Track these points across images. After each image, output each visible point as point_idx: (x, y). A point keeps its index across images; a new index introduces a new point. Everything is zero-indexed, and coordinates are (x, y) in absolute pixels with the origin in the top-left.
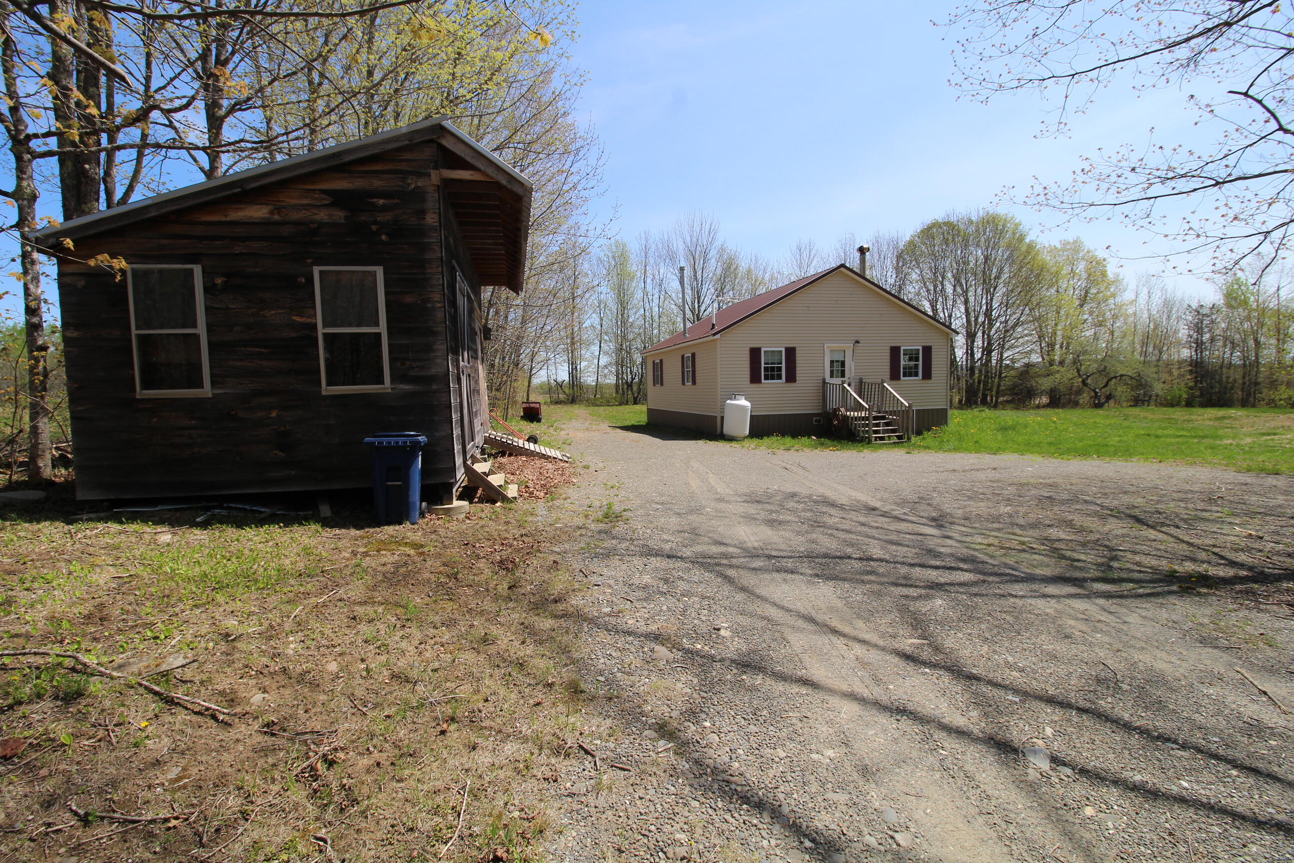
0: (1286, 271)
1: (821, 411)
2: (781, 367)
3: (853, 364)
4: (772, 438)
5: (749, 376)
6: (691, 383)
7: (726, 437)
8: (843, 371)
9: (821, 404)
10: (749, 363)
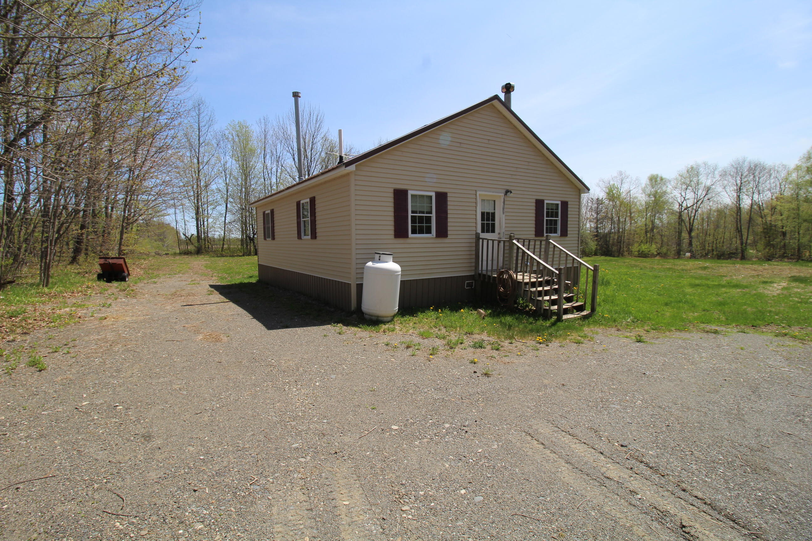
0: (633, 182)
1: (473, 273)
2: (431, 217)
3: (503, 217)
4: (429, 314)
5: (392, 228)
6: (310, 237)
7: (366, 316)
8: (493, 225)
9: (474, 264)
10: (392, 209)
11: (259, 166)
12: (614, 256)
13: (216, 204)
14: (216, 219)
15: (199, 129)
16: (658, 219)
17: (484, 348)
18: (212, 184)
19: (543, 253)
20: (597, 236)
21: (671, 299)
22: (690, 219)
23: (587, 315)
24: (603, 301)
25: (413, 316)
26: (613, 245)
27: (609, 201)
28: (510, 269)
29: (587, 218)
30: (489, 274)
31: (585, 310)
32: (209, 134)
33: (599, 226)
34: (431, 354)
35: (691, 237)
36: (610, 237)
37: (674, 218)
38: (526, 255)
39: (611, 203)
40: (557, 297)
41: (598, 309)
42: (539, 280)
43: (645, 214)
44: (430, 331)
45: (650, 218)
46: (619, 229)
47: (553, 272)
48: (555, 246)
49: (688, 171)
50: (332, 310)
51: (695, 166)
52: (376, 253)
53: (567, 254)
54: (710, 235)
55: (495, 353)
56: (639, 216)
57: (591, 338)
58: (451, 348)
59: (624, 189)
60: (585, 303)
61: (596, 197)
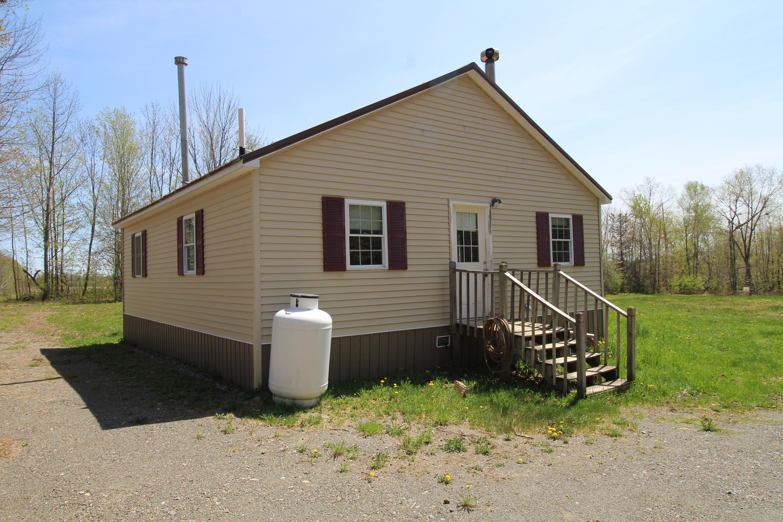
0: (665, 192)
1: (447, 324)
2: (380, 238)
3: (490, 238)
4: (379, 391)
5: (320, 256)
6: (195, 272)
7: (276, 399)
8: (476, 251)
9: (448, 310)
10: (320, 227)
11: (144, 170)
12: (647, 293)
13: (77, 225)
14: (75, 247)
15: (54, 119)
16: (701, 242)
17: (465, 450)
18: (72, 196)
19: (550, 291)
20: (622, 265)
21: (739, 356)
22: (744, 241)
23: (622, 386)
24: (643, 361)
25: (353, 395)
26: (645, 277)
27: (636, 218)
28: (502, 317)
29: (608, 241)
30: (472, 324)
31: (618, 378)
32: (69, 125)
33: (624, 251)
34: (373, 468)
35: (748, 265)
36: (640, 267)
37: (724, 240)
38: (526, 294)
39: (638, 220)
40: (575, 359)
41: (639, 375)
42: (547, 332)
43: (684, 235)
44: (378, 422)
45: (692, 240)
46: (651, 255)
47: (567, 320)
48: (567, 280)
49: (736, 177)
50: (224, 388)
51: (745, 171)
52: (291, 296)
53: (586, 292)
54: (773, 262)
55: (481, 461)
56: (677, 238)
57: (633, 426)
58: (410, 453)
59: (654, 202)
60: (618, 368)
61: (617, 213)
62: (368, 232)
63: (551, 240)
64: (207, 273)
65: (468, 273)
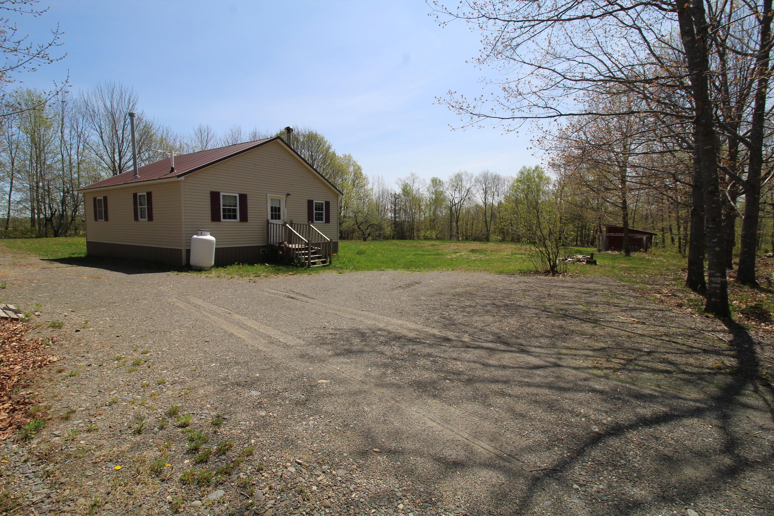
0: (422, 182)
1: (265, 244)
2: (236, 209)
3: (286, 210)
4: (234, 267)
5: (210, 215)
6: (146, 219)
7: (193, 267)
8: (279, 215)
9: (266, 239)
10: (209, 204)
16: (439, 212)
20: (395, 224)
22: (457, 213)
23: (326, 265)
25: (224, 267)
26: (407, 230)
27: (404, 196)
28: (285, 242)
30: (274, 244)
34: (230, 279)
35: (457, 226)
36: (404, 225)
37: (448, 211)
39: (405, 198)
40: (308, 256)
43: (429, 207)
44: (233, 273)
45: (433, 211)
49: (455, 177)
51: (459, 174)
52: (199, 230)
59: (416, 186)
61: (393, 193)
62: (231, 206)
63: (314, 212)
64: (154, 220)
65: (274, 224)
